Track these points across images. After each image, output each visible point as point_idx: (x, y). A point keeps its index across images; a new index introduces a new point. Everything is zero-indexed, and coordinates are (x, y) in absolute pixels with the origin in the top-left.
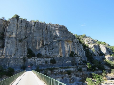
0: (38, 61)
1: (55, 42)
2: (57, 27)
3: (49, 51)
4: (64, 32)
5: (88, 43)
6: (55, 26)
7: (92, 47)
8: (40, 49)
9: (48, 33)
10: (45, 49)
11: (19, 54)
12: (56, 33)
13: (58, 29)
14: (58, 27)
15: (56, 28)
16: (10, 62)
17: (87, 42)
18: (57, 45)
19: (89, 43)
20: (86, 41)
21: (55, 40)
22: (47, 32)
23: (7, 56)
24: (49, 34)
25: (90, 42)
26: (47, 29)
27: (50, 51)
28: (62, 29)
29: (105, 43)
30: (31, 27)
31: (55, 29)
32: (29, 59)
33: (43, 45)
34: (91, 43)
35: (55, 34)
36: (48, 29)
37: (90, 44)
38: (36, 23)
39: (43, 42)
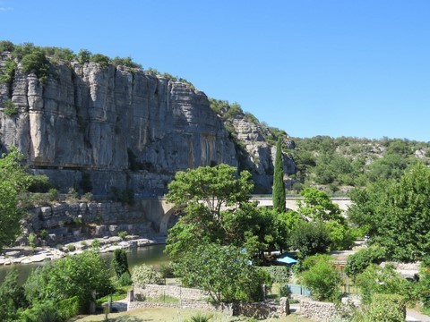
0: (151, 179)
1: (178, 134)
2: (186, 95)
3: (166, 159)
4: (204, 113)
5: (245, 136)
6: (182, 90)
7: (255, 152)
8: (144, 151)
9: (159, 105)
10: (157, 152)
11: (117, 163)
12: (181, 109)
13: (188, 102)
14: (188, 95)
15: (182, 95)
16: (110, 178)
17: (243, 133)
18: (186, 144)
19: (248, 139)
20: (241, 131)
21: (178, 128)
22: (156, 103)
23: (101, 166)
24: (162, 109)
25: (250, 135)
26: (156, 92)
27: (168, 157)
28: (198, 103)
29: (285, 133)
30: (126, 88)
31: (181, 98)
32: (135, 176)
33: (149, 138)
34: (253, 139)
35: (179, 114)
36: (160, 92)
37: (250, 142)
38: (136, 77)
39: (149, 131)
